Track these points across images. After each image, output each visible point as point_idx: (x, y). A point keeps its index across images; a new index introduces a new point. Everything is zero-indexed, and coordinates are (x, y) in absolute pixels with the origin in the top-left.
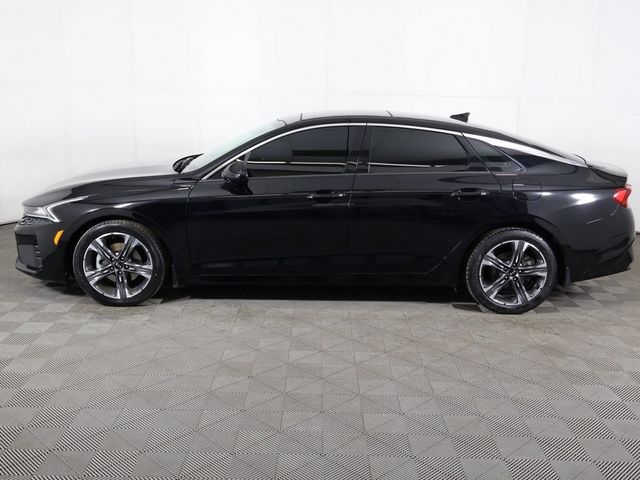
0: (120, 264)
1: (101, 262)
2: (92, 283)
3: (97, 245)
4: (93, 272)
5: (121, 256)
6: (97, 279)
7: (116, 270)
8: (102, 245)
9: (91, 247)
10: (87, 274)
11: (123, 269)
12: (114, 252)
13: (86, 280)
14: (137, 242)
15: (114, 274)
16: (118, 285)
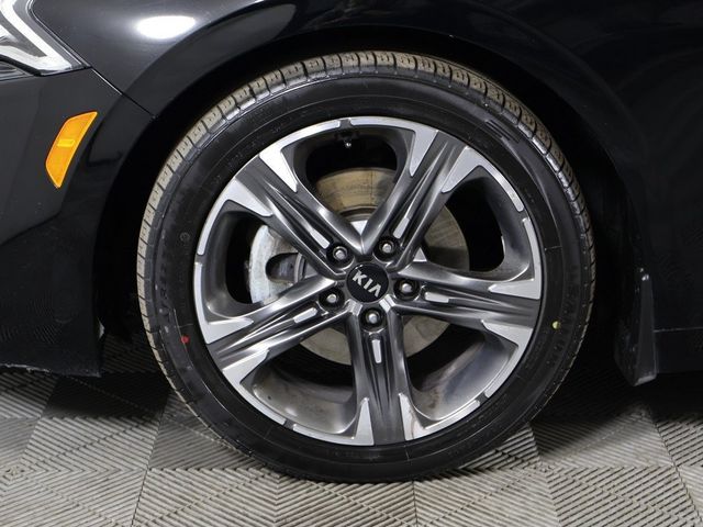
0: (377, 274)
1: (272, 268)
2: (234, 373)
3: (264, 183)
4: (241, 321)
5: (386, 237)
6: (260, 352)
7: (354, 307)
8: (291, 180)
9: (235, 192)
10: (212, 331)
11: (387, 303)
12: (345, 217)
13: (206, 360)
14: (469, 161)
15: (343, 325)
16: (360, 378)
